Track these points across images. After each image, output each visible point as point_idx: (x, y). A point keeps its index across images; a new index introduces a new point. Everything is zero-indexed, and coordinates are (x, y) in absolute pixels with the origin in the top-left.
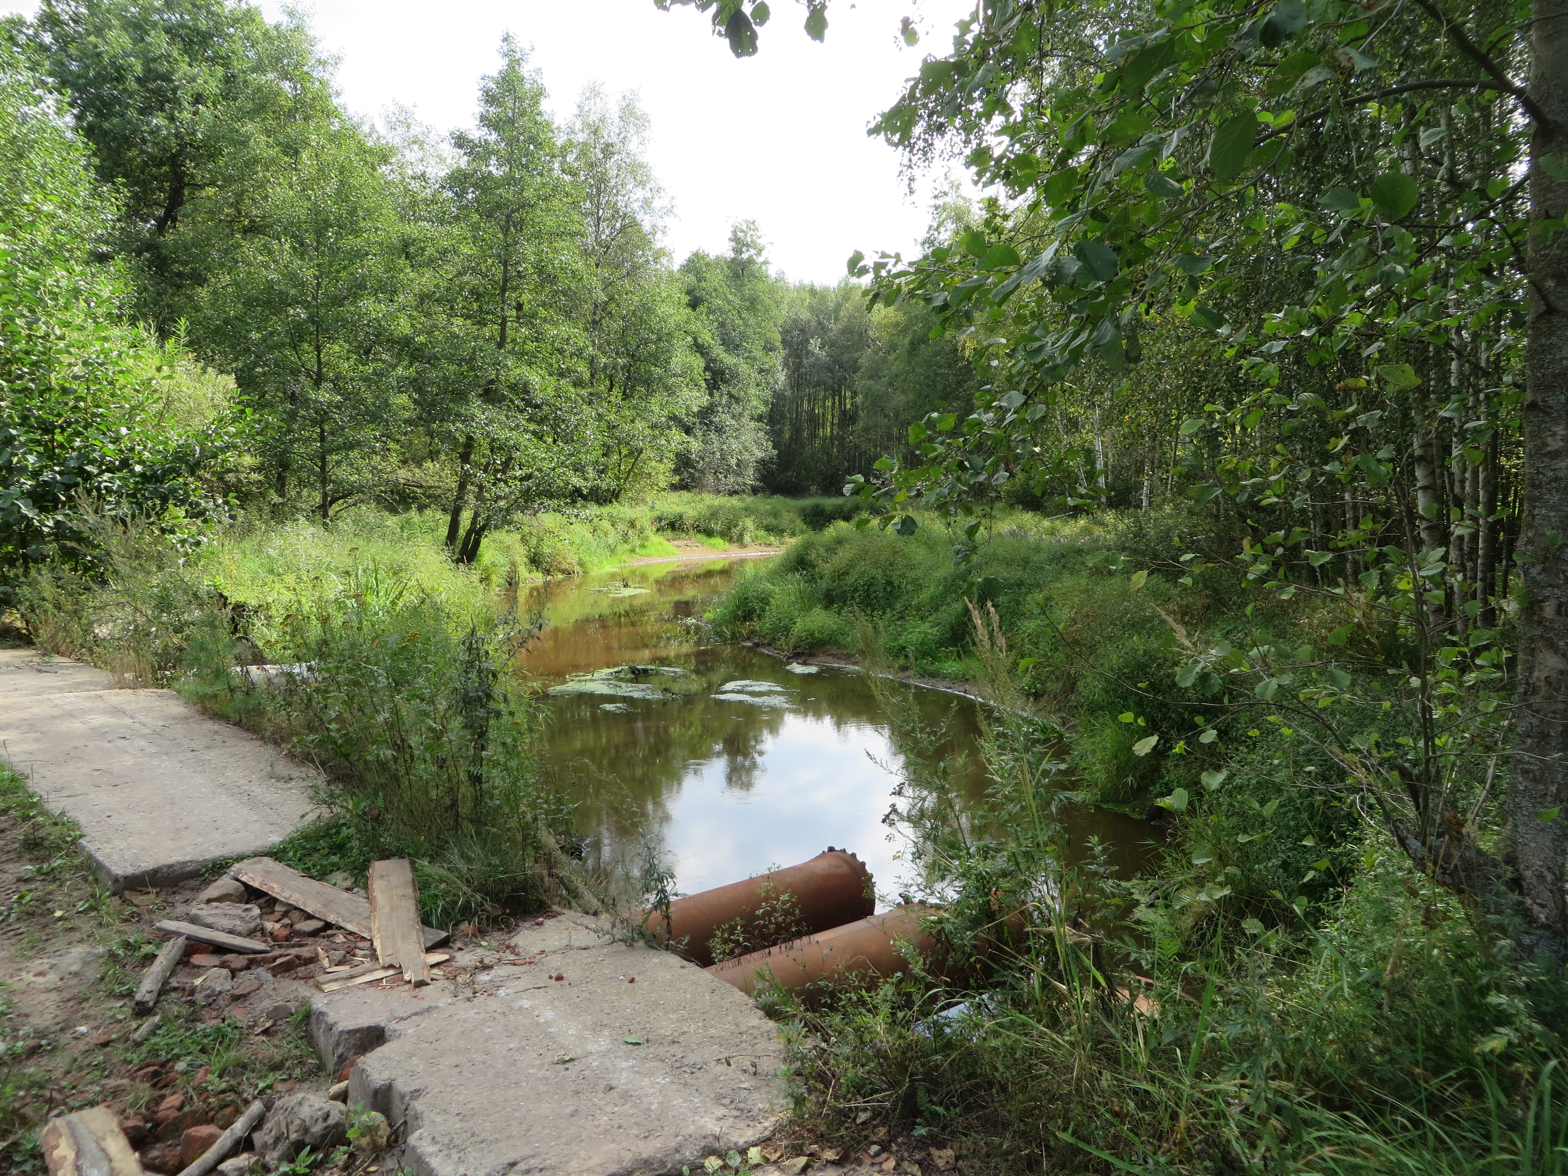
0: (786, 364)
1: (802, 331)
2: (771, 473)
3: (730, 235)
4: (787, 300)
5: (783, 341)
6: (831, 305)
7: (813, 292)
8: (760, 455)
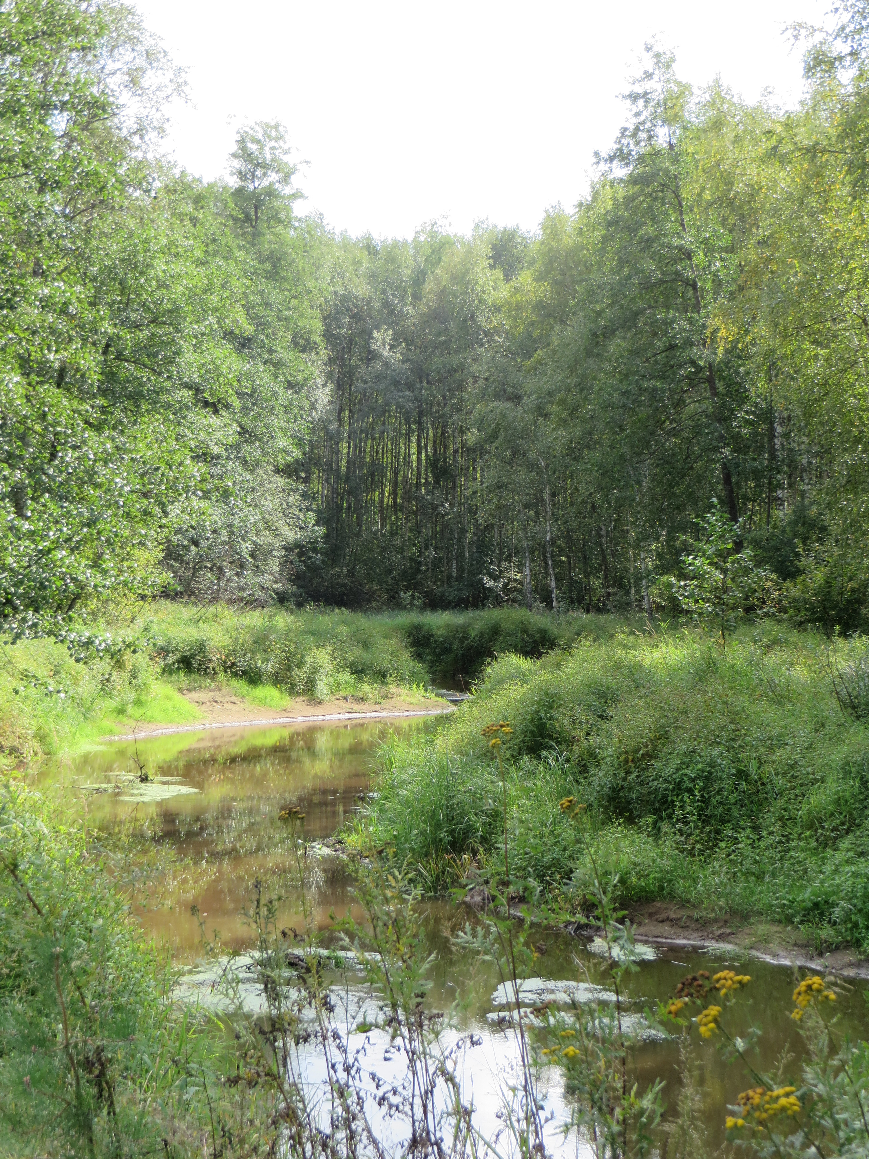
0: (329, 377)
1: (357, 317)
2: (313, 569)
3: (234, 148)
4: (329, 261)
5: (327, 335)
6: (407, 273)
7: (370, 249)
8: (291, 535)
